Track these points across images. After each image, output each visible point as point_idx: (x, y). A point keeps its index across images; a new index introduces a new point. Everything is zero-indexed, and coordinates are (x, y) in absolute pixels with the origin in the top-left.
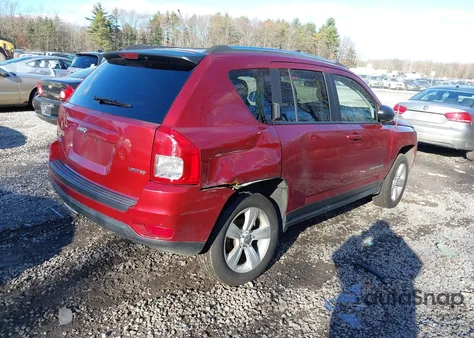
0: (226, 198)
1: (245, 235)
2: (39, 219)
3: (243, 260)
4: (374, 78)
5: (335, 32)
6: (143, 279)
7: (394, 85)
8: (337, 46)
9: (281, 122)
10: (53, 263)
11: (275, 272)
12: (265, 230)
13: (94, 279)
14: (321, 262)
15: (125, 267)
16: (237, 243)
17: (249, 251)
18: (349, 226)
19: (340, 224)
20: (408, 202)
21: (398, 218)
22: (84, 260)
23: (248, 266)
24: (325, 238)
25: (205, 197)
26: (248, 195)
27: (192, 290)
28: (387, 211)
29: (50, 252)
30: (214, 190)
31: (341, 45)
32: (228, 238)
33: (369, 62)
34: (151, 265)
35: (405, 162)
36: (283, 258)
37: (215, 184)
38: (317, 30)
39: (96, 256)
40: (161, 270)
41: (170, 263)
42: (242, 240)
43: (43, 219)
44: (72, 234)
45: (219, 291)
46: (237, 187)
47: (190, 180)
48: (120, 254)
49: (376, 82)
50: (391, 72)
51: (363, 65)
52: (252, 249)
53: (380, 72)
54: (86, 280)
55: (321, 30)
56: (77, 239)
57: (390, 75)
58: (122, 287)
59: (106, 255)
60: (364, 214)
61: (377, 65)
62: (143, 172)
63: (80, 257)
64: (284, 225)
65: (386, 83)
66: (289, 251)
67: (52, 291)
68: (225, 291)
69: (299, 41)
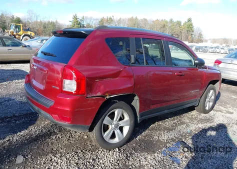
0: (101, 102)
1: (115, 123)
2: (23, 112)
3: (113, 136)
4: (212, 48)
5: (191, 25)
6: (64, 144)
7: (222, 51)
8: (193, 32)
9: (135, 65)
10: (22, 133)
11: (133, 144)
12: (127, 121)
13: (40, 142)
14: (159, 140)
15: (56, 137)
16: (110, 127)
17: (117, 132)
18: (179, 122)
19: (175, 121)
20: (217, 111)
21: (209, 119)
22: (37, 133)
23: (116, 140)
24: (164, 128)
25: (89, 102)
26: (116, 102)
27: (86, 150)
28: (203, 115)
29: (23, 128)
30: (94, 98)
31: (195, 32)
32: (104, 124)
33: (210, 40)
34: (69, 137)
35: (213, 89)
36: (139, 137)
37: (95, 95)
38: (182, 24)
39: (44, 131)
40: (74, 139)
41: (79, 137)
42: (113, 126)
43: (25, 112)
44: (36, 120)
45: (99, 152)
46: (108, 97)
47: (80, 93)
48: (56, 131)
49: (213, 50)
50: (222, 45)
51: (206, 41)
52: (119, 131)
53: (215, 45)
54: (36, 142)
55: (184, 24)
56: (38, 122)
57: (221, 46)
58: (52, 147)
59: (49, 131)
60: (190, 116)
61: (214, 41)
62: (58, 88)
63: (36, 131)
64: (138, 119)
65: (218, 50)
66: (143, 134)
67: (18, 146)
68: (103, 152)
69: (173, 30)
